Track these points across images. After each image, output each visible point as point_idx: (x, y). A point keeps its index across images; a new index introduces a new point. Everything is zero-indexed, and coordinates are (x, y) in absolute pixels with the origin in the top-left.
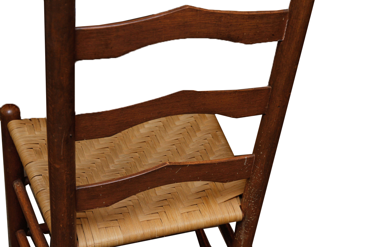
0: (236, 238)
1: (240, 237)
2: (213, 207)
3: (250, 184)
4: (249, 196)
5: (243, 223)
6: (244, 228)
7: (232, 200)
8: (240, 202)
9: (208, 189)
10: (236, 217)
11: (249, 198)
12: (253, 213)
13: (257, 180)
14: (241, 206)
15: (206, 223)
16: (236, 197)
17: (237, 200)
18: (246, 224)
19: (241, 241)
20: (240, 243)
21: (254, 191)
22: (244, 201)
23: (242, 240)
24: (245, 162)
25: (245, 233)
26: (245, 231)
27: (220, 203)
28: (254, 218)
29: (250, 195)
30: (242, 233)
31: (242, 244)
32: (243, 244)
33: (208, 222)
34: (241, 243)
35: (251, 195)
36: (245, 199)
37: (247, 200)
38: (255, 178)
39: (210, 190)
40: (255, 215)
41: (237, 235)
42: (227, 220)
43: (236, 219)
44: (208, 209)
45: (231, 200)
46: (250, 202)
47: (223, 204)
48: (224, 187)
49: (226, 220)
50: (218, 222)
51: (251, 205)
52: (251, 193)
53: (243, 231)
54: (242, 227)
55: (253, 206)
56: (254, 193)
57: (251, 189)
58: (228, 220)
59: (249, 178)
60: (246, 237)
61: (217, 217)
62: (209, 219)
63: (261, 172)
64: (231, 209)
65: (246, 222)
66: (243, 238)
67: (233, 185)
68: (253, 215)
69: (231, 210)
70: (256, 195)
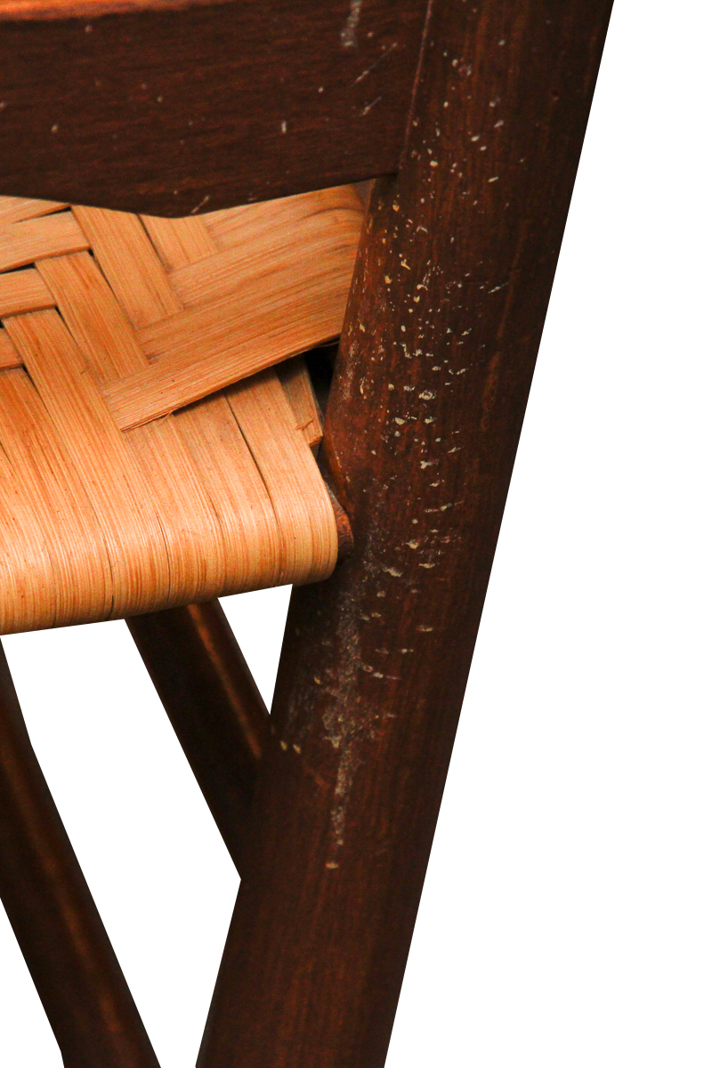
0: (284, 746)
1: (320, 730)
2: (75, 455)
3: (401, 232)
4: (387, 345)
5: (350, 599)
6: (352, 643)
7: (246, 395)
8: (315, 414)
9: (31, 311)
10: (283, 544)
11: (396, 369)
12: (434, 498)
13: (463, 185)
14: (321, 452)
15: (15, 596)
16: (282, 371)
17: (293, 399)
18: (369, 604)
19: (330, 760)
20: (319, 781)
21: (432, 296)
22: (347, 395)
23: (340, 751)
24: (353, 20)
25: (364, 685)
26: (361, 674)
27: (140, 425)
28: (439, 546)
29: (399, 337)
30: (334, 693)
31: (338, 790)
32: (351, 792)
33: (32, 585)
34: (334, 783)
35: (409, 338)
36: (359, 373)
37: (378, 387)
38: (443, 171)
39: (50, 314)
40: (445, 522)
41: (291, 710)
42: (205, 567)
43: (282, 559)
44: (26, 470)
45: (233, 400)
46: (400, 403)
47: (166, 435)
48: (172, 287)
49: (196, 571)
50: (119, 587)
51: (408, 430)
52: (407, 320)
53: (347, 677)
54: (336, 640)
55: (430, 439)
56: (431, 317)
57: (414, 278)
58: (214, 573)
59: (393, 175)
60: (377, 724)
61: (112, 544)
62: (43, 562)
63: (497, 114)
64: (232, 473)
65: (371, 589)
66: (346, 741)
67: (251, 272)
68: (430, 521)
69: (237, 486)
70: (457, 332)
